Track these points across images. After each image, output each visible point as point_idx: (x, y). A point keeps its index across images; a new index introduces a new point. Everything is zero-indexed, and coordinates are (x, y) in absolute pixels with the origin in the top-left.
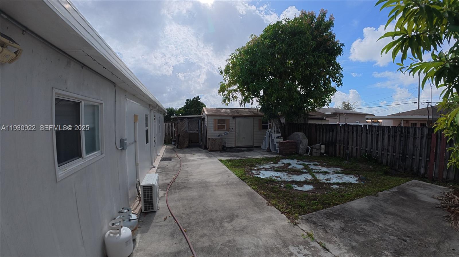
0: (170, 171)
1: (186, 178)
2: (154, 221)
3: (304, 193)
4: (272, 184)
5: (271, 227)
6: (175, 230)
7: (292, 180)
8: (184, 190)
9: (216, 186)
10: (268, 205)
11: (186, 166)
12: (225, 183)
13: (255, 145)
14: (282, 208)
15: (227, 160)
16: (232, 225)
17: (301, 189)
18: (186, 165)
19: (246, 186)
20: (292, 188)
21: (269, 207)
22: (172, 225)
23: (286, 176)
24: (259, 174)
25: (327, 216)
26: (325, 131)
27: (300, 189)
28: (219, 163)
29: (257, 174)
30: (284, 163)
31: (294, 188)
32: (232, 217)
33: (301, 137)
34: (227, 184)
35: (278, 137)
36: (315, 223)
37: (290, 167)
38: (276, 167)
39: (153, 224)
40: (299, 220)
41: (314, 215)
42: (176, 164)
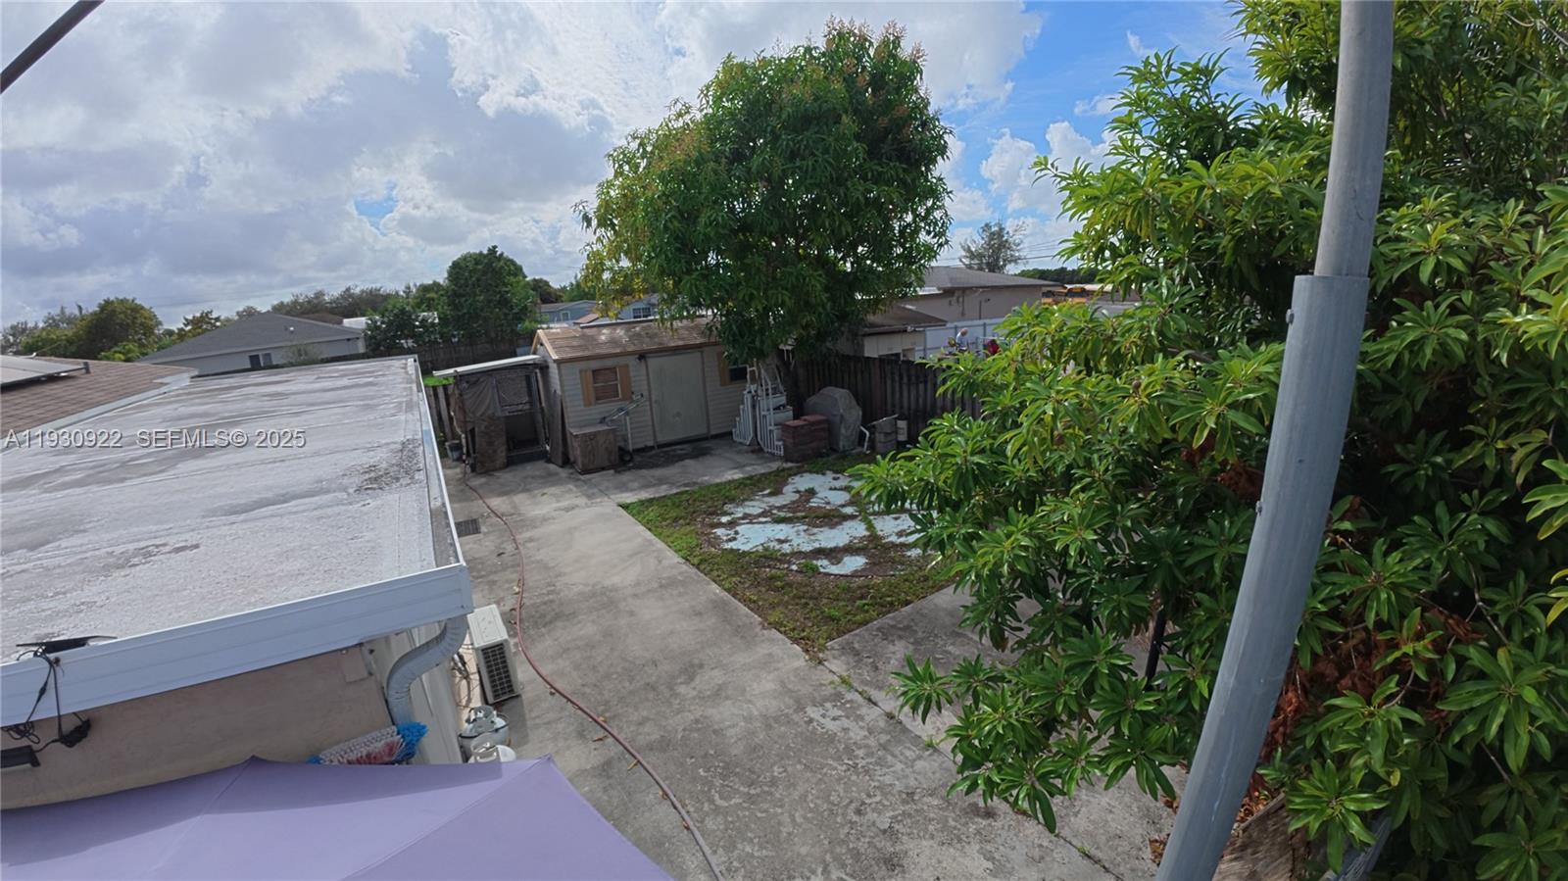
0: (495, 572)
1: (549, 585)
2: (527, 716)
3: (843, 583)
4: (769, 566)
5: (771, 677)
6: (581, 724)
7: (817, 545)
8: (559, 624)
9: (635, 596)
10: (764, 628)
11: (532, 544)
12: (656, 585)
13: (713, 432)
14: (793, 630)
15: (642, 502)
16: (694, 689)
17: (836, 572)
18: (531, 540)
19: (708, 584)
20: (815, 570)
21: (765, 632)
22: (570, 716)
23: (802, 533)
24: (735, 539)
25: (883, 633)
26: (905, 380)
27: (834, 570)
28: (621, 516)
29: (730, 540)
30: (798, 492)
31: (822, 570)
32: (691, 671)
33: (839, 403)
34: (661, 587)
35: (777, 408)
36: (857, 653)
37: (814, 502)
38: (780, 508)
39: (529, 723)
40: (827, 652)
41: (857, 638)
42: (499, 541)
